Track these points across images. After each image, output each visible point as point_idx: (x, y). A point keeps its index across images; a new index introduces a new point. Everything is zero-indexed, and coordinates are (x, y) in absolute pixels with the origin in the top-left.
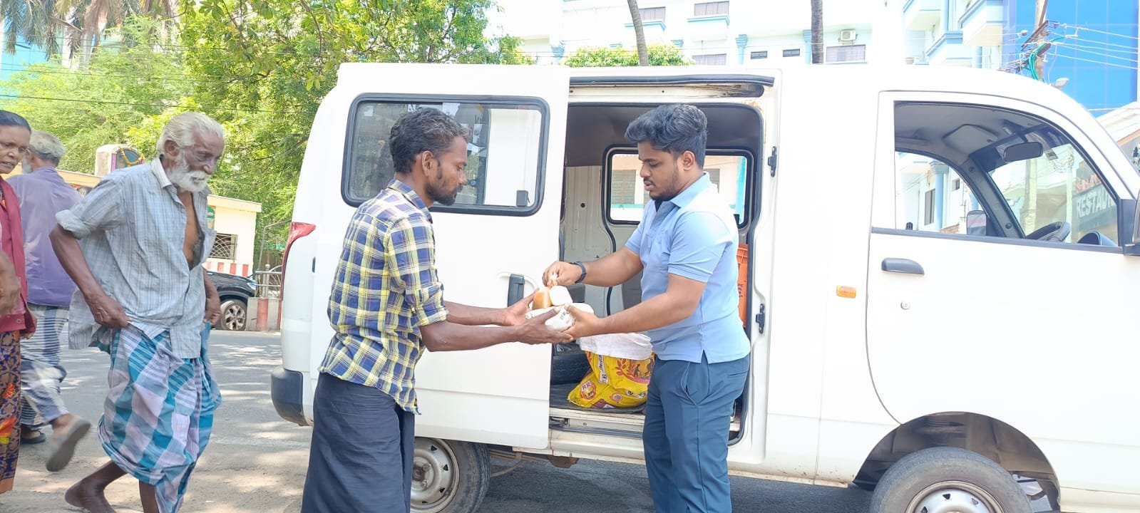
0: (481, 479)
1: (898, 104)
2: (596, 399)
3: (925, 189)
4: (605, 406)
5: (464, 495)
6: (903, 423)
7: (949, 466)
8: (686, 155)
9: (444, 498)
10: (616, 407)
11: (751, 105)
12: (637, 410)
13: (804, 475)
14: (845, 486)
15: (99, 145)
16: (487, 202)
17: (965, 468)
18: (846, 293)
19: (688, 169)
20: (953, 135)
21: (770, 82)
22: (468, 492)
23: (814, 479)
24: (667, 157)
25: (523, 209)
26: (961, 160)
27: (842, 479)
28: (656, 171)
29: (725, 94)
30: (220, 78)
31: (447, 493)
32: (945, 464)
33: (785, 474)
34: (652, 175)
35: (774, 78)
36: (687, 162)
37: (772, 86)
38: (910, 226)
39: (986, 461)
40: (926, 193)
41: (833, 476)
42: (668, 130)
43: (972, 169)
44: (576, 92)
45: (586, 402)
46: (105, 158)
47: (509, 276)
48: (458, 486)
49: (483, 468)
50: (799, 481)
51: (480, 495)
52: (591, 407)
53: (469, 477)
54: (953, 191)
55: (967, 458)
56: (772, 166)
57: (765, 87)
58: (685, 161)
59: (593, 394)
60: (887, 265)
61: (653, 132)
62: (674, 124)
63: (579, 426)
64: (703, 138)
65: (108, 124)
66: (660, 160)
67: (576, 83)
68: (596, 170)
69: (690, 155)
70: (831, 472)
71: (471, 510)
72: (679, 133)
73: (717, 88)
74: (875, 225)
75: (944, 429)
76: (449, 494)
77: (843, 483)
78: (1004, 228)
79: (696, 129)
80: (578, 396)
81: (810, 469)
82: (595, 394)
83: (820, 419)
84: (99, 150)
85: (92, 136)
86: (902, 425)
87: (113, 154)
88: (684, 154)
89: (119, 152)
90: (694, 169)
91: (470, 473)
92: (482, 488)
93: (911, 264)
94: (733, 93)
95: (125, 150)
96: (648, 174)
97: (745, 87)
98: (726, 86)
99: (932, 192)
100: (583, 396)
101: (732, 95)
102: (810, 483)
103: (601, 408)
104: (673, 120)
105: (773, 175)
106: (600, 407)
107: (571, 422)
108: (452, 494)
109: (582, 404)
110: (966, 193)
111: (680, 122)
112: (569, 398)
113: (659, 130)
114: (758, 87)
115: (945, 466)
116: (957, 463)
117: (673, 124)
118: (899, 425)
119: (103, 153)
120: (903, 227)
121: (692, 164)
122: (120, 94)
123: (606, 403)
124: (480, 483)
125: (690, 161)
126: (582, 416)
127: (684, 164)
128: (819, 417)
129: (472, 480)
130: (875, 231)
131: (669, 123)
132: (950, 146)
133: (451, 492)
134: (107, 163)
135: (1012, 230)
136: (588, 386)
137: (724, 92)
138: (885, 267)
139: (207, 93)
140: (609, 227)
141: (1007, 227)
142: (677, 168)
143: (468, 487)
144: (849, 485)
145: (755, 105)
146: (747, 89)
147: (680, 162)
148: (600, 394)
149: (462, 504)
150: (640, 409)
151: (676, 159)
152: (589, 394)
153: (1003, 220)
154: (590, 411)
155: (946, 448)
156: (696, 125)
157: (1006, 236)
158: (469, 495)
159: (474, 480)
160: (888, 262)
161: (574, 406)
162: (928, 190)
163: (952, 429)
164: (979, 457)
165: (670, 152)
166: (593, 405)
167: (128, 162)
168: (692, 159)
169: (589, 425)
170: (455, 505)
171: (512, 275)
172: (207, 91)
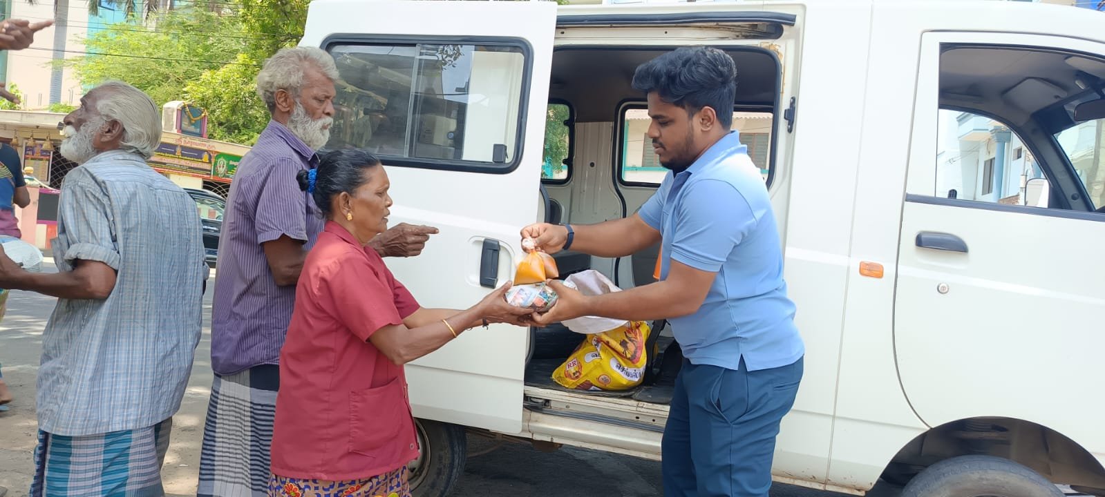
0: (453, 460)
1: (945, 47)
2: (582, 381)
3: (984, 157)
4: (592, 388)
5: (435, 476)
6: (933, 427)
7: (987, 480)
8: (706, 111)
9: (415, 479)
10: (604, 390)
11: (767, 48)
12: (626, 394)
13: (813, 479)
14: (862, 494)
15: (166, 101)
16: (465, 157)
17: (1007, 483)
18: (871, 271)
19: (709, 129)
20: (1014, 89)
21: (791, 20)
22: (439, 473)
23: (825, 484)
24: (680, 113)
25: (500, 165)
26: (1022, 120)
27: (858, 487)
28: (666, 132)
29: (738, 36)
30: (275, 36)
31: (418, 473)
32: (984, 477)
33: (791, 476)
34: (661, 135)
35: (795, 16)
36: (706, 120)
37: (793, 25)
38: (953, 193)
39: (1034, 476)
40: (986, 162)
41: (847, 482)
42: (682, 78)
43: (1034, 131)
44: (568, 33)
45: (571, 382)
46: (170, 113)
47: (483, 239)
48: (429, 466)
49: (456, 449)
50: (808, 485)
51: (453, 477)
52: (576, 388)
53: (440, 458)
54: (1013, 160)
55: (1011, 472)
56: (789, 121)
57: (784, 27)
58: (703, 119)
59: (578, 374)
60: (923, 240)
61: (663, 79)
62: (692, 71)
63: (561, 409)
64: (730, 91)
65: (172, 81)
66: (671, 116)
67: (563, 24)
68: (607, 127)
69: (710, 111)
70: (845, 478)
71: (443, 493)
72: (697, 83)
73: (728, 28)
74: (910, 191)
75: (984, 435)
76: (420, 475)
77: (859, 490)
78: (1070, 199)
79: (720, 80)
80: (563, 375)
81: (821, 474)
82: (580, 374)
83: (834, 417)
84: (166, 105)
85: (159, 92)
86: (931, 429)
87: (178, 110)
88: (703, 110)
89: (184, 108)
90: (716, 128)
91: (442, 453)
92: (455, 470)
93: (950, 238)
94: (748, 34)
95: (189, 106)
96: (657, 134)
97: (762, 27)
98: (739, 26)
99: (991, 160)
100: (568, 375)
101: (746, 37)
102: (821, 488)
103: (587, 390)
104: (690, 66)
105: (790, 131)
106: (585, 388)
107: (552, 404)
108: (423, 475)
109: (566, 384)
110: (1028, 162)
111: (701, 70)
112: (553, 377)
113: (672, 78)
114: (775, 26)
115: (982, 479)
116: (998, 477)
117: (690, 71)
118: (928, 429)
119: (169, 108)
120: (946, 196)
121: (712, 123)
122: (184, 53)
123: (592, 385)
124: (452, 466)
125: (709, 120)
126: (564, 398)
127: (702, 124)
128: (832, 414)
129: (443, 461)
130: (910, 198)
131: (685, 70)
132: (1010, 104)
133: (422, 472)
134: (172, 119)
135: (1079, 201)
136: (574, 364)
137: (737, 34)
138: (920, 242)
139: (261, 51)
140: (620, 189)
141: (1074, 198)
142: (692, 127)
143: (440, 470)
144: (866, 492)
145: (772, 49)
146: (765, 30)
147: (696, 120)
148: (586, 375)
149: (433, 486)
150: (630, 393)
151: (691, 115)
152: (574, 374)
153: (1069, 190)
154: (573, 392)
155: (983, 456)
156: (721, 74)
157: (1071, 209)
158: (441, 476)
159: (447, 462)
160: (923, 236)
161: (557, 387)
162: (987, 159)
163: (994, 435)
164: (1025, 472)
165: (683, 108)
166: (578, 386)
167: (192, 118)
168: (712, 117)
169: (572, 408)
170: (425, 486)
171: (486, 239)
172: (262, 49)
